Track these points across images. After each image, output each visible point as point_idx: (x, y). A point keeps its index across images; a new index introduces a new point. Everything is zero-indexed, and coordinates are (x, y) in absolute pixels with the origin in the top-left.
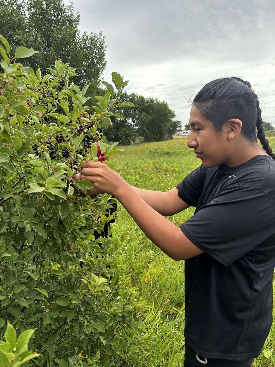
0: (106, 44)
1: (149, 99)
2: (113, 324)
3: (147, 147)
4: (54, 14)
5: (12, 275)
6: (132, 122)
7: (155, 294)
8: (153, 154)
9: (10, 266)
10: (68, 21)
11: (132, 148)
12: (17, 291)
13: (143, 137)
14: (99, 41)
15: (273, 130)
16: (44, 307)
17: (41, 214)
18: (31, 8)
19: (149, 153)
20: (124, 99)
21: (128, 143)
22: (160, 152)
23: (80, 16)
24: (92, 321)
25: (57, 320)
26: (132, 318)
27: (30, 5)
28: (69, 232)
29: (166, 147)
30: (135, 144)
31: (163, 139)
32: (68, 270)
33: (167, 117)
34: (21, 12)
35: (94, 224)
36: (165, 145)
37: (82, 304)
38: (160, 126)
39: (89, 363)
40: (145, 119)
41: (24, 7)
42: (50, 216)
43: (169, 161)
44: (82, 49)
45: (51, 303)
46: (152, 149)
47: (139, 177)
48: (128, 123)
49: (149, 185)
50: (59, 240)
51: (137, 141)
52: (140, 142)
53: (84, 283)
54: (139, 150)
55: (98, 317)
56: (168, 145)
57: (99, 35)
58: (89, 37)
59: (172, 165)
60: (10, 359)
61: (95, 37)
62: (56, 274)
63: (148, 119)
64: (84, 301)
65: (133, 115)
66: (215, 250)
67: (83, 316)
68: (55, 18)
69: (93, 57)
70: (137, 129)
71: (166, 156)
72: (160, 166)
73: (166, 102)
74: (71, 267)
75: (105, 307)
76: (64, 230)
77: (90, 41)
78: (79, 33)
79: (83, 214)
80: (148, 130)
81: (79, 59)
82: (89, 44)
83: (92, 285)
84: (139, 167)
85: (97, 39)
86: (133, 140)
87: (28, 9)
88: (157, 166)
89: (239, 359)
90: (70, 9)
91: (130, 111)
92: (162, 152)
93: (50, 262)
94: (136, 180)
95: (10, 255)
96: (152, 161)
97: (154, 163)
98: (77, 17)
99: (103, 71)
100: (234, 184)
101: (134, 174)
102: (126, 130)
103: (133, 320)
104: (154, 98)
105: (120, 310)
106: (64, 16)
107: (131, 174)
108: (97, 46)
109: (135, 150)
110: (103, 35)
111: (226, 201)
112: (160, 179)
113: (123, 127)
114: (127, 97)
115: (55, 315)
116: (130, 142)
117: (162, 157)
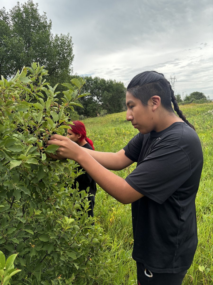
0: (73, 42)
1: (110, 81)
2: (84, 254)
3: (110, 117)
4: (32, 22)
5: (6, 221)
6: (97, 99)
7: (118, 230)
8: (114, 122)
9: (3, 215)
10: (43, 26)
11: (98, 119)
12: (10, 232)
13: (106, 110)
14: (67, 40)
15: (205, 98)
16: (31, 244)
17: (26, 175)
18: (14, 19)
19: (112, 122)
20: (90, 82)
21: (95, 115)
22: (120, 120)
23: (52, 22)
24: (66, 252)
25: (41, 252)
26: (99, 248)
27: (13, 16)
28: (47, 187)
29: (124, 116)
30: (100, 116)
31: (121, 111)
32: (47, 215)
33: (124, 94)
34: (7, 22)
35: (67, 180)
36: (123, 115)
37: (58, 239)
38: (119, 101)
39: (67, 283)
40: (107, 96)
41: (9, 18)
42: (33, 176)
43: (127, 127)
44: (55, 47)
45: (35, 240)
46: (113, 119)
47: (104, 141)
48: (94, 100)
49: (112, 146)
50: (40, 193)
51: (102, 113)
52: (104, 114)
53: (58, 223)
54: (104, 120)
55: (71, 248)
56: (125, 115)
57: (67, 35)
58: (60, 38)
59: (129, 130)
60: (2, 275)
61: (64, 37)
62: (38, 218)
63: (109, 96)
64: (59, 237)
65: (97, 93)
66: (151, 193)
67: (60, 249)
68: (33, 25)
69: (63, 52)
70: (101, 104)
71: (125, 123)
72: (120, 131)
73: (122, 82)
74: (50, 212)
75: (76, 240)
76: (44, 186)
77: (60, 41)
78: (52, 35)
79: (57, 173)
80: (110, 104)
81: (53, 55)
82: (60, 42)
83: (64, 224)
84: (104, 133)
85: (66, 39)
86: (98, 113)
87: (12, 20)
88: (118, 131)
89: (175, 272)
90: (44, 18)
91: (95, 91)
92: (122, 120)
93: (34, 210)
94: (102, 143)
95: (3, 206)
96: (113, 128)
97: (115, 129)
98: (49, 23)
99: (71, 62)
100: (159, 144)
101: (100, 139)
102: (93, 105)
103: (100, 250)
104: (113, 80)
105: (87, 242)
106: (40, 23)
107: (98, 139)
108: (66, 44)
109: (101, 120)
110: (70, 35)
111: (155, 156)
112: (120, 141)
113: (90, 104)
114: (92, 80)
115: (39, 248)
116: (96, 114)
117: (121, 125)
